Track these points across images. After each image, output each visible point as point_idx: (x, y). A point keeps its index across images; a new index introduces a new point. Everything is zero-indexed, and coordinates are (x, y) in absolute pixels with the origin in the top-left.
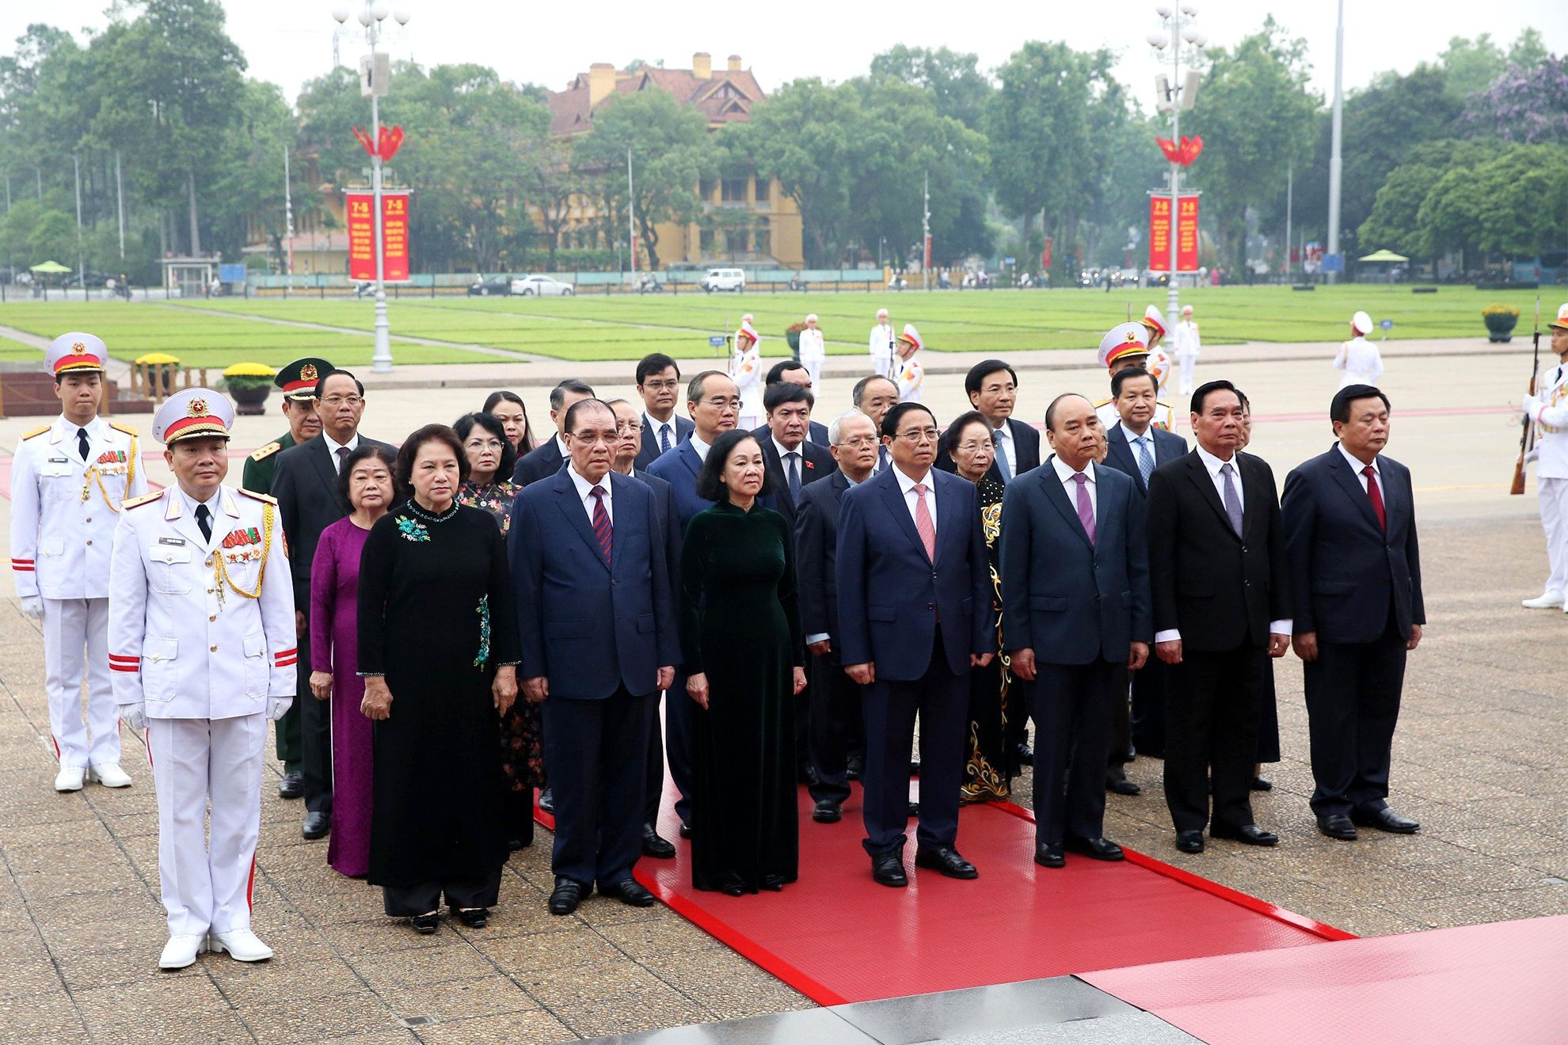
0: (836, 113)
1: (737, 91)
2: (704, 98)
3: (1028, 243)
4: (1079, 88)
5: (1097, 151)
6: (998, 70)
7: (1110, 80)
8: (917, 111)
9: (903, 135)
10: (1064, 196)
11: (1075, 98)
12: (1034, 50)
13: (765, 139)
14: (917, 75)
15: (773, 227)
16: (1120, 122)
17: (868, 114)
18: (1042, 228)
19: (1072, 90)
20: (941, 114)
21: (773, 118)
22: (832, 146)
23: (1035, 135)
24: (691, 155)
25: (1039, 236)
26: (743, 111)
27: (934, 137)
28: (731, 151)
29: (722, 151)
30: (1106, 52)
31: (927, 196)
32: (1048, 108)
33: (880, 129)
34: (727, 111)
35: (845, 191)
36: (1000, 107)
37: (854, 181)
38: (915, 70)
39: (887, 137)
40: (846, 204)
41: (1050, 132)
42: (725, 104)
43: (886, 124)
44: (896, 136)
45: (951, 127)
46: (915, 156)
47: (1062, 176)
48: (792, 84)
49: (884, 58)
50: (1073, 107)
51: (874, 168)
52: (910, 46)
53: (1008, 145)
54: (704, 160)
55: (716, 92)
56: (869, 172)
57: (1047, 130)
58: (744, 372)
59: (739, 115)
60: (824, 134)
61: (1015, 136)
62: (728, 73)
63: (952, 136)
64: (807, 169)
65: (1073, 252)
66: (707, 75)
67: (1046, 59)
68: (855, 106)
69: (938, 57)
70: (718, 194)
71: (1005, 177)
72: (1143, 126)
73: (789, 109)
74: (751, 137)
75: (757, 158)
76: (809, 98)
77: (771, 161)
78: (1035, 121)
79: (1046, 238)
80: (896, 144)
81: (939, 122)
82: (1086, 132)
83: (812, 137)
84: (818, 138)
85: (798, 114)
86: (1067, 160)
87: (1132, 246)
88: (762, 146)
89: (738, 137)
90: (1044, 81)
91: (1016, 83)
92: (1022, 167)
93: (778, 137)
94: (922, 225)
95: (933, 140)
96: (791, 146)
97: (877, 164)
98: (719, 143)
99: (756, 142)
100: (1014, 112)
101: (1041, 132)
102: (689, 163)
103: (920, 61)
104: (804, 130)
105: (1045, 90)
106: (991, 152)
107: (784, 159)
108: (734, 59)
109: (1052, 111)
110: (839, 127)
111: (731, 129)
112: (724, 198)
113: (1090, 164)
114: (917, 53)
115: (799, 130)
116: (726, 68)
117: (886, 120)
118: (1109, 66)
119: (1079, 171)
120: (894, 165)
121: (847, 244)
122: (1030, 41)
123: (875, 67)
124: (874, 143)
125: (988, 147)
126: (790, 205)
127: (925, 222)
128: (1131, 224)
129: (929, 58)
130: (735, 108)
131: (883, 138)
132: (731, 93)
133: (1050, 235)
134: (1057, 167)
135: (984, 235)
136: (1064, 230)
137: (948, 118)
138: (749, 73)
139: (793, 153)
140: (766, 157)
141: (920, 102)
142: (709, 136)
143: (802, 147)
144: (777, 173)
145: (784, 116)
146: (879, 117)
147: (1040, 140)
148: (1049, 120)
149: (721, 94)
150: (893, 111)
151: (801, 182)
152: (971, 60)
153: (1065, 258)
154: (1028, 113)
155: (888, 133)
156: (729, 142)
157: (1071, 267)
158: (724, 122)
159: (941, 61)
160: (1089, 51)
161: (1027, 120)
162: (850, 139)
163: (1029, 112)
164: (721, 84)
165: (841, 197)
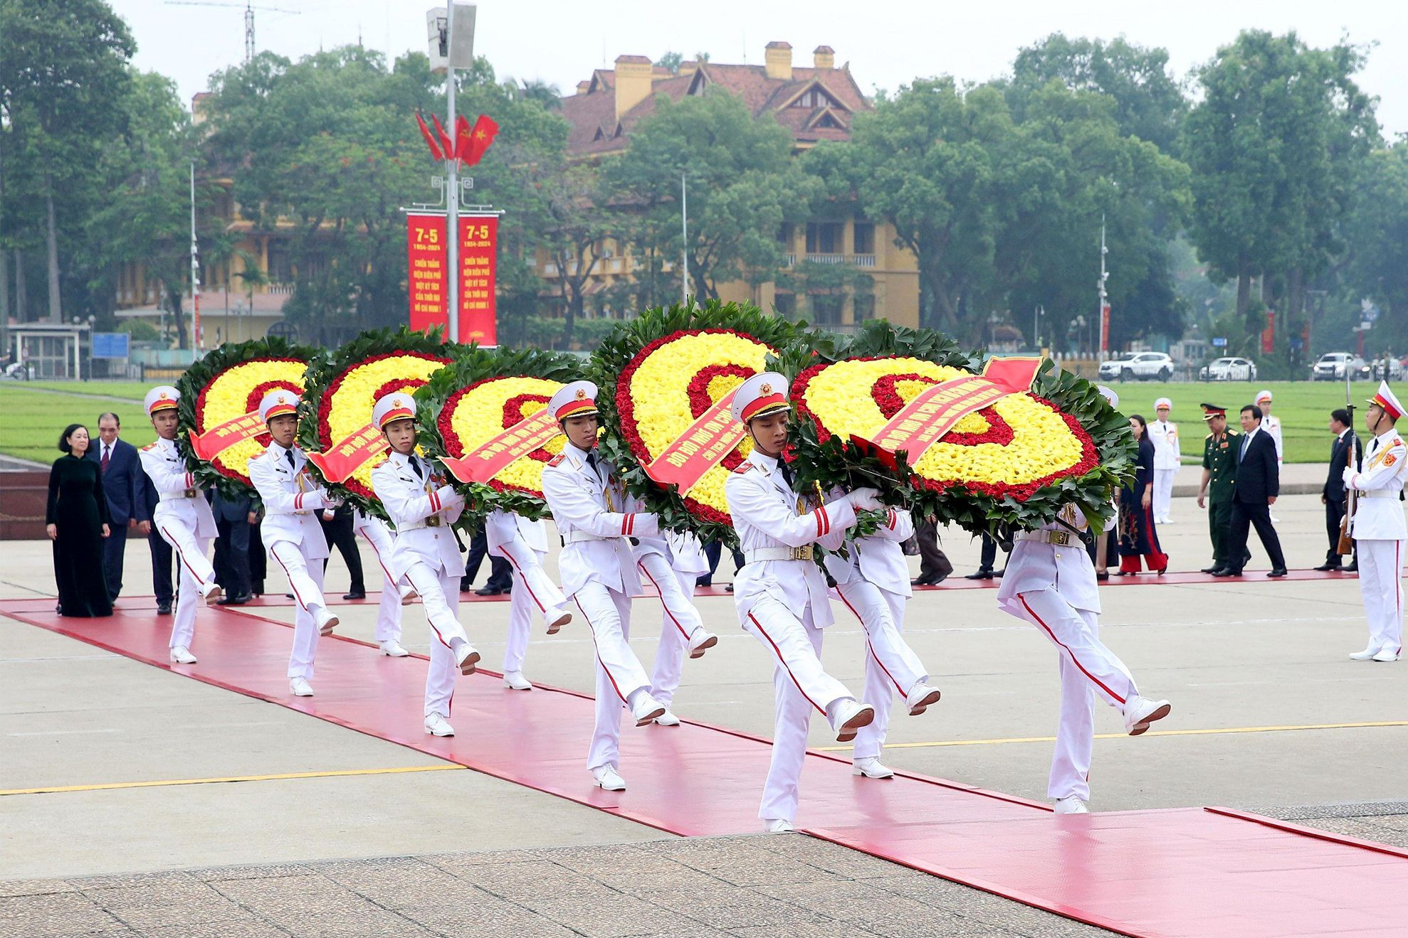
0: (975, 129)
1: (829, 98)
2: (782, 106)
3: (1244, 317)
4: (1315, 97)
5: (1340, 188)
6: (1203, 71)
7: (1351, 90)
8: (1090, 128)
9: (1071, 160)
10: (1296, 251)
11: (1314, 112)
12: (1254, 44)
13: (874, 165)
14: (1081, 78)
15: (878, 291)
16: (1364, 149)
17: (1021, 131)
18: (1261, 299)
19: (1308, 102)
20: (1125, 133)
21: (885, 134)
22: (970, 175)
23: (1257, 164)
24: (771, 187)
25: (1259, 307)
26: (838, 126)
27: (1115, 165)
28: (826, 181)
29: (813, 182)
30: (1346, 49)
31: (1105, 249)
32: (1274, 127)
33: (1038, 152)
34: (815, 126)
35: (989, 239)
36: (1206, 124)
37: (1000, 226)
38: (1078, 70)
39: (1049, 164)
40: (990, 257)
41: (1277, 161)
42: (813, 115)
43: (1045, 145)
44: (1062, 163)
45: (1139, 151)
46: (1089, 191)
47: (1293, 224)
48: (910, 86)
49: (1035, 54)
50: (1310, 126)
51: (1030, 208)
52: (1072, 36)
53: (1218, 178)
54: (787, 192)
55: (800, 98)
56: (1023, 215)
57: (1274, 157)
58: (1381, 466)
59: (832, 130)
60: (958, 157)
61: (1225, 165)
62: (816, 71)
63: (1141, 164)
64: (935, 206)
65: (1298, 331)
66: (787, 75)
67: (1271, 57)
68: (1002, 118)
69: (1111, 53)
70: (800, 243)
71: (1212, 224)
72: (1384, 157)
73: (908, 123)
74: (855, 162)
75: (863, 191)
76: (936, 107)
77: (883, 194)
78: (1256, 144)
79: (1267, 310)
80: (1062, 172)
81: (1122, 143)
82: (1325, 162)
83: (941, 162)
84: (951, 162)
85: (921, 129)
86: (1299, 200)
87: (1366, 326)
88: (871, 175)
89: (835, 162)
90: (1267, 89)
91: (1229, 90)
92: (1237, 208)
93: (894, 161)
94: (1099, 290)
95: (1114, 169)
96: (912, 175)
97: (1034, 202)
98: (809, 169)
99: (862, 169)
100: (1224, 133)
101: (1264, 160)
102: (768, 198)
103: (1087, 58)
104: (930, 153)
105: (1269, 101)
106: (1193, 188)
107: (902, 191)
108: (824, 52)
109: (1280, 130)
110: (979, 149)
111: (825, 150)
112: (810, 248)
113: (1329, 205)
114: (1082, 47)
115: (923, 153)
116: (810, 64)
117: (1045, 139)
118: (1351, 70)
119: (1314, 216)
120: (1059, 203)
121: (989, 315)
122: (1248, 32)
123: (1020, 66)
124: (1030, 172)
125: (1191, 181)
126: (907, 260)
127: (1101, 285)
128: (1362, 295)
129: (1098, 54)
130: (828, 120)
131: (1043, 165)
132: (821, 101)
133: (1271, 307)
134: (1286, 210)
135: (1172, 307)
136: (1287, 299)
137: (1134, 138)
138: (845, 73)
139: (915, 185)
140: (875, 189)
141: (1095, 115)
142: (794, 159)
143: (928, 176)
144: (890, 215)
145: (901, 132)
146: (1035, 136)
147: (1263, 171)
148: (1276, 143)
149: (807, 101)
150: (1055, 129)
151: (925, 226)
152: (1159, 58)
153: (1288, 339)
154: (1246, 133)
155: (1050, 157)
156: (823, 168)
157: (1297, 351)
158: (815, 141)
159: (1115, 59)
160: (1322, 49)
161: (1245, 142)
162: (996, 166)
163: (1248, 132)
164: (807, 87)
165: (982, 249)
